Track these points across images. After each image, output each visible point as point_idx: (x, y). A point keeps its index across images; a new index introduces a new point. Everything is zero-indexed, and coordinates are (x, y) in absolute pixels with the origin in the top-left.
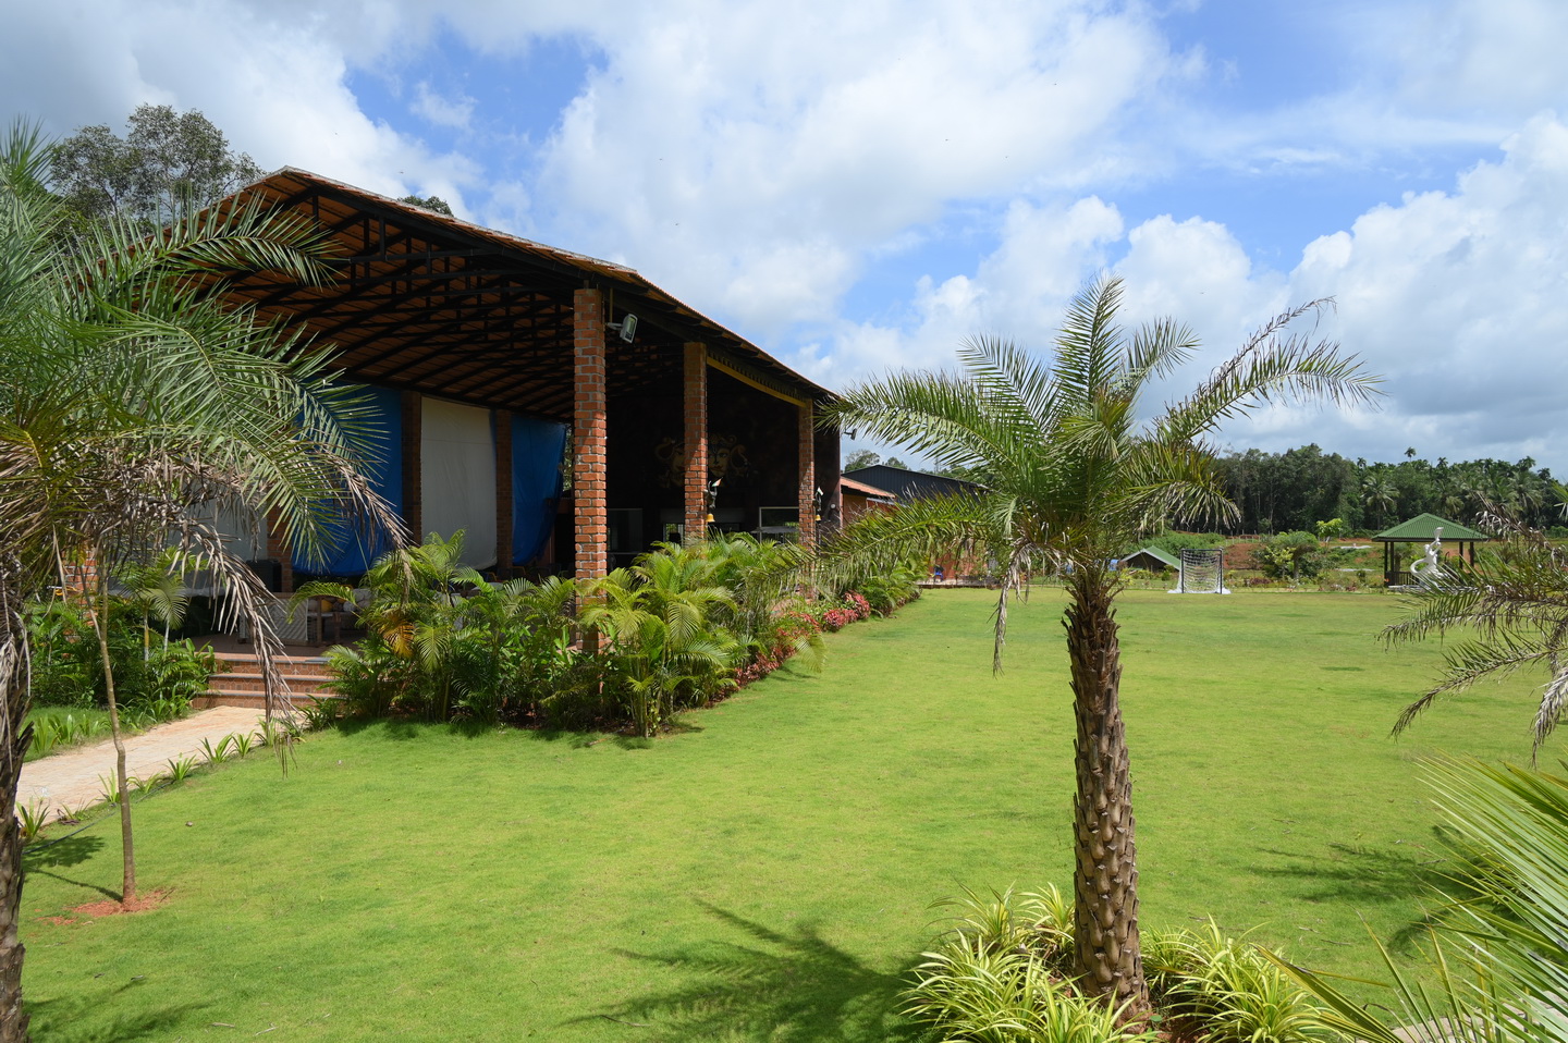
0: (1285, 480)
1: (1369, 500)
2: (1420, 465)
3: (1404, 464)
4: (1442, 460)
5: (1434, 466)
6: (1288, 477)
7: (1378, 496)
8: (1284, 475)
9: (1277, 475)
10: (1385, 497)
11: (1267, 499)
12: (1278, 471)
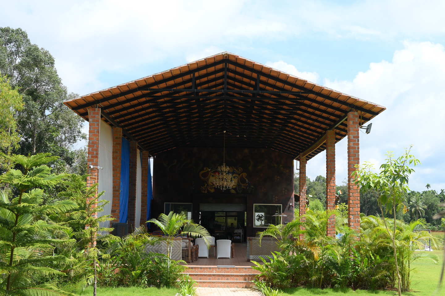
0: (373, 199)
1: (413, 210)
2: (434, 192)
3: (425, 192)
4: (442, 191)
5: (439, 194)
6: (374, 197)
7: (417, 208)
8: (372, 196)
9: (369, 196)
10: (421, 208)
11: (364, 208)
12: (369, 194)
